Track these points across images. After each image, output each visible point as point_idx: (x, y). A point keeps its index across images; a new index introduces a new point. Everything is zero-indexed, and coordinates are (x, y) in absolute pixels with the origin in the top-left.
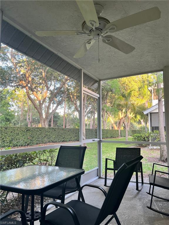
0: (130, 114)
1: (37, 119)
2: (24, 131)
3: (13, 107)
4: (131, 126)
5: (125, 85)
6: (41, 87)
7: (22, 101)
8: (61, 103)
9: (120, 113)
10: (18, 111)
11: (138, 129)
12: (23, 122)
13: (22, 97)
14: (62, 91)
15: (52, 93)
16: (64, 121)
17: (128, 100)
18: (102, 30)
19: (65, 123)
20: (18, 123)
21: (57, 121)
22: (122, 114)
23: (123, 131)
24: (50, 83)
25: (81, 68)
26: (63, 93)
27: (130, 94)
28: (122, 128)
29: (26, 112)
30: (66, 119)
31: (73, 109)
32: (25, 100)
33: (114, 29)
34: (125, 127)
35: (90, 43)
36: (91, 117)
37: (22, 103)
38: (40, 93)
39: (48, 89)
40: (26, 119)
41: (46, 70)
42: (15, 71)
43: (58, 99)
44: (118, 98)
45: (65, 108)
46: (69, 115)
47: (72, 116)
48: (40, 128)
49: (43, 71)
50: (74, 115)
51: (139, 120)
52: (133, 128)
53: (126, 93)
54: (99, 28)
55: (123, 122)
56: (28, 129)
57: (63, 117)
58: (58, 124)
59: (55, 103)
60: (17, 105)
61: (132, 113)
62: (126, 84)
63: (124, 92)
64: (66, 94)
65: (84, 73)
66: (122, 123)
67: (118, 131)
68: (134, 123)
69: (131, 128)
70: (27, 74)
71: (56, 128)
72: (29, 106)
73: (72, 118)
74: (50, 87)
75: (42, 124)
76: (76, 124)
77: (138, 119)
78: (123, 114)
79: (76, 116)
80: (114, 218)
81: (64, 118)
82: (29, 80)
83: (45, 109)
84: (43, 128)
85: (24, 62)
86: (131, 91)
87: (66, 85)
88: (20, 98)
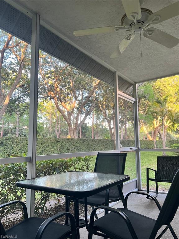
0: (166, 122)
1: (65, 131)
2: (54, 143)
3: (41, 119)
4: (168, 137)
5: (160, 90)
6: (69, 97)
7: (50, 112)
8: (89, 113)
9: (155, 122)
10: (47, 122)
11: (176, 140)
12: (52, 134)
13: (51, 109)
14: (90, 101)
15: (80, 103)
16: (93, 132)
17: (164, 106)
18: (143, 22)
19: (94, 134)
20: (47, 135)
21: (85, 132)
22: (156, 123)
23: (159, 142)
24: (78, 92)
25: (116, 71)
26: (91, 103)
27: (165, 100)
28: (157, 139)
29: (55, 123)
30: (94, 130)
31: (102, 120)
32: (53, 112)
33: (158, 19)
34: (160, 138)
35: (130, 39)
36: (122, 128)
37: (50, 115)
38: (69, 104)
39: (77, 98)
40: (55, 131)
41: (74, 80)
42: (43, 83)
43: (87, 108)
44: (153, 105)
45: (93, 119)
46: (98, 125)
47: (101, 127)
48: (70, 139)
49: (71, 81)
50: (103, 126)
51: (177, 129)
52: (170, 138)
53: (162, 99)
54: (140, 21)
55: (159, 132)
56: (57, 140)
57: (91, 128)
58: (86, 136)
59: (83, 114)
60: (45, 117)
61: (168, 122)
62: (161, 88)
63: (159, 98)
64: (94, 104)
65: (118, 76)
66: (157, 133)
67: (153, 141)
68: (171, 133)
69: (168, 138)
70: (56, 85)
71: (85, 139)
72: (57, 117)
73: (101, 129)
74: (78, 96)
75: (72, 135)
76: (106, 135)
77: (175, 128)
78: (158, 123)
79: (104, 126)
80: (169, 229)
81: (93, 129)
82: (57, 91)
83: (73, 119)
84: (73, 139)
85: (52, 73)
86: (167, 96)
87: (94, 93)
88: (48, 110)
